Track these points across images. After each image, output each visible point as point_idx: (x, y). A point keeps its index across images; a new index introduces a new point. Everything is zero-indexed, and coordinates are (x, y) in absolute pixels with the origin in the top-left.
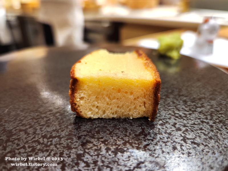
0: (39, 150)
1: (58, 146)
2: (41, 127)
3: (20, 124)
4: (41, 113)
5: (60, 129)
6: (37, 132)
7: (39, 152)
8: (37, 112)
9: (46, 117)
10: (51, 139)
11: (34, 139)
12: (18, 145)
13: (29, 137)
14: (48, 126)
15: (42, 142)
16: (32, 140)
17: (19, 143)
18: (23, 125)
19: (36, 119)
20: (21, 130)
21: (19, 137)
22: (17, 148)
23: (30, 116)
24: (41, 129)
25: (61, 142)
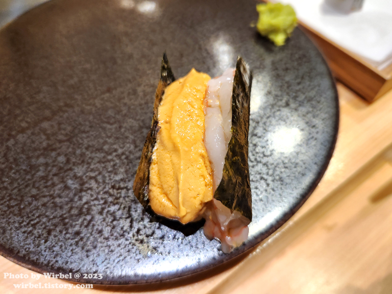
0: (111, 202)
1: (127, 199)
2: (110, 174)
3: (89, 169)
4: (106, 153)
5: (127, 178)
6: (107, 181)
7: (111, 204)
8: (102, 152)
9: (112, 160)
10: (120, 191)
11: (105, 190)
12: (92, 196)
13: (100, 186)
14: (116, 174)
15: (112, 193)
16: (103, 190)
17: (92, 193)
18: (92, 170)
19: (103, 163)
20: (91, 178)
21: (91, 186)
22: (92, 198)
23: (97, 157)
24: (109, 176)
25: (129, 194)
